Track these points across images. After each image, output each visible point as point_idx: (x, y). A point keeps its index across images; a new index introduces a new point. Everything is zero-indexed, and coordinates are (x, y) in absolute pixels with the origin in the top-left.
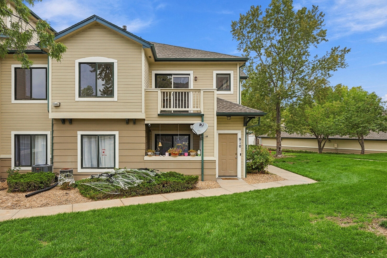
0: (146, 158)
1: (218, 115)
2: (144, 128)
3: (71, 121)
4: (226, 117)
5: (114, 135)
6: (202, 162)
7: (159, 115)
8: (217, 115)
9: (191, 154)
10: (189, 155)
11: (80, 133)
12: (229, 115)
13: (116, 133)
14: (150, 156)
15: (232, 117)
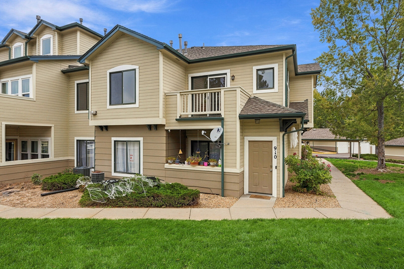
0: (167, 166)
1: (242, 117)
2: (164, 134)
3: (106, 128)
4: (254, 120)
5: (139, 141)
6: (223, 173)
7: (177, 120)
8: (240, 118)
9: (211, 163)
10: (208, 165)
11: (114, 139)
12: (257, 118)
13: (141, 139)
14: (170, 164)
15: (261, 120)
